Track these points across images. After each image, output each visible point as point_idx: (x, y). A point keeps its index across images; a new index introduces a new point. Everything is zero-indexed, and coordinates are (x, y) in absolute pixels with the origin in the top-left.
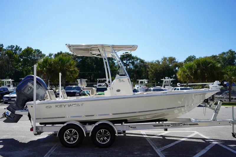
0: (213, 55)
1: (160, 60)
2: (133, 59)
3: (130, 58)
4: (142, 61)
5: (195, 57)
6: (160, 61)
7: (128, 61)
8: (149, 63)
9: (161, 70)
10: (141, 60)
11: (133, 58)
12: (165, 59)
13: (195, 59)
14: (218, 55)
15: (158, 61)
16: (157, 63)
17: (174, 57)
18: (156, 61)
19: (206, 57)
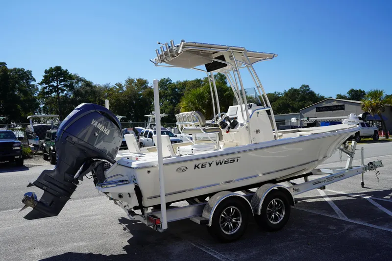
0: (197, 79)
1: (123, 83)
2: (71, 80)
3: (65, 78)
4: (88, 84)
5: (170, 80)
6: (123, 85)
7: (62, 83)
8: (100, 88)
9: (126, 100)
10: (86, 81)
11: (71, 77)
12: (130, 81)
13: (170, 83)
14: (202, 79)
15: (120, 85)
16: (118, 87)
17: (145, 79)
18: (116, 84)
19: (186, 81)
